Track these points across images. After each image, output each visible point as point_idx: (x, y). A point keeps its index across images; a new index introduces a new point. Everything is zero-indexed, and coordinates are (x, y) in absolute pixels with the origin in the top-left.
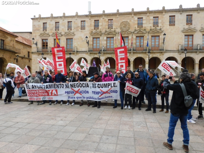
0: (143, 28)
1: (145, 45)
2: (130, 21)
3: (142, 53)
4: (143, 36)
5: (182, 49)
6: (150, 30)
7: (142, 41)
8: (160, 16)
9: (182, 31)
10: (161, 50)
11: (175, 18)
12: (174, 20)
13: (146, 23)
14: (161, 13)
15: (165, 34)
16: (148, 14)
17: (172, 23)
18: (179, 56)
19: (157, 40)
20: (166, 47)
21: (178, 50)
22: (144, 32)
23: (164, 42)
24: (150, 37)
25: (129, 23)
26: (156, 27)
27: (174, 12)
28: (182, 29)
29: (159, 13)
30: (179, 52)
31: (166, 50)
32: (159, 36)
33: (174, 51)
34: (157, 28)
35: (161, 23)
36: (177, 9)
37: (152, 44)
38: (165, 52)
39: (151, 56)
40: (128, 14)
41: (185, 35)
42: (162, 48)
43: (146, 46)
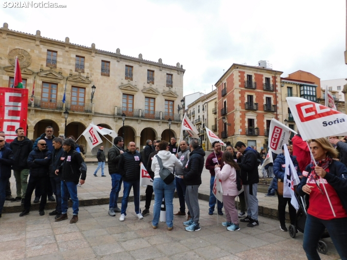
0: (58, 70)
1: (60, 99)
2: (33, 51)
3: (53, 112)
4: (57, 84)
5: (118, 114)
6: (69, 75)
7: (54, 91)
8: (87, 56)
9: (119, 87)
10: (87, 111)
11: (109, 65)
12: (108, 67)
13: (63, 63)
14: (89, 53)
15: (94, 87)
16: (67, 48)
17: (105, 71)
18: (115, 123)
19: (81, 95)
20: (95, 108)
21: (114, 115)
22: (59, 76)
23: (92, 100)
24: (69, 87)
25: (29, 55)
26: (80, 73)
27: (109, 57)
28: (120, 85)
29: (86, 52)
30: (114, 118)
31: (95, 113)
32: (85, 88)
33: (108, 115)
34: (82, 74)
35: (88, 68)
36: (112, 53)
37: (73, 100)
38: (93, 116)
39: (70, 119)
40: (29, 38)
41: (123, 94)
42: (89, 109)
43: (62, 102)
